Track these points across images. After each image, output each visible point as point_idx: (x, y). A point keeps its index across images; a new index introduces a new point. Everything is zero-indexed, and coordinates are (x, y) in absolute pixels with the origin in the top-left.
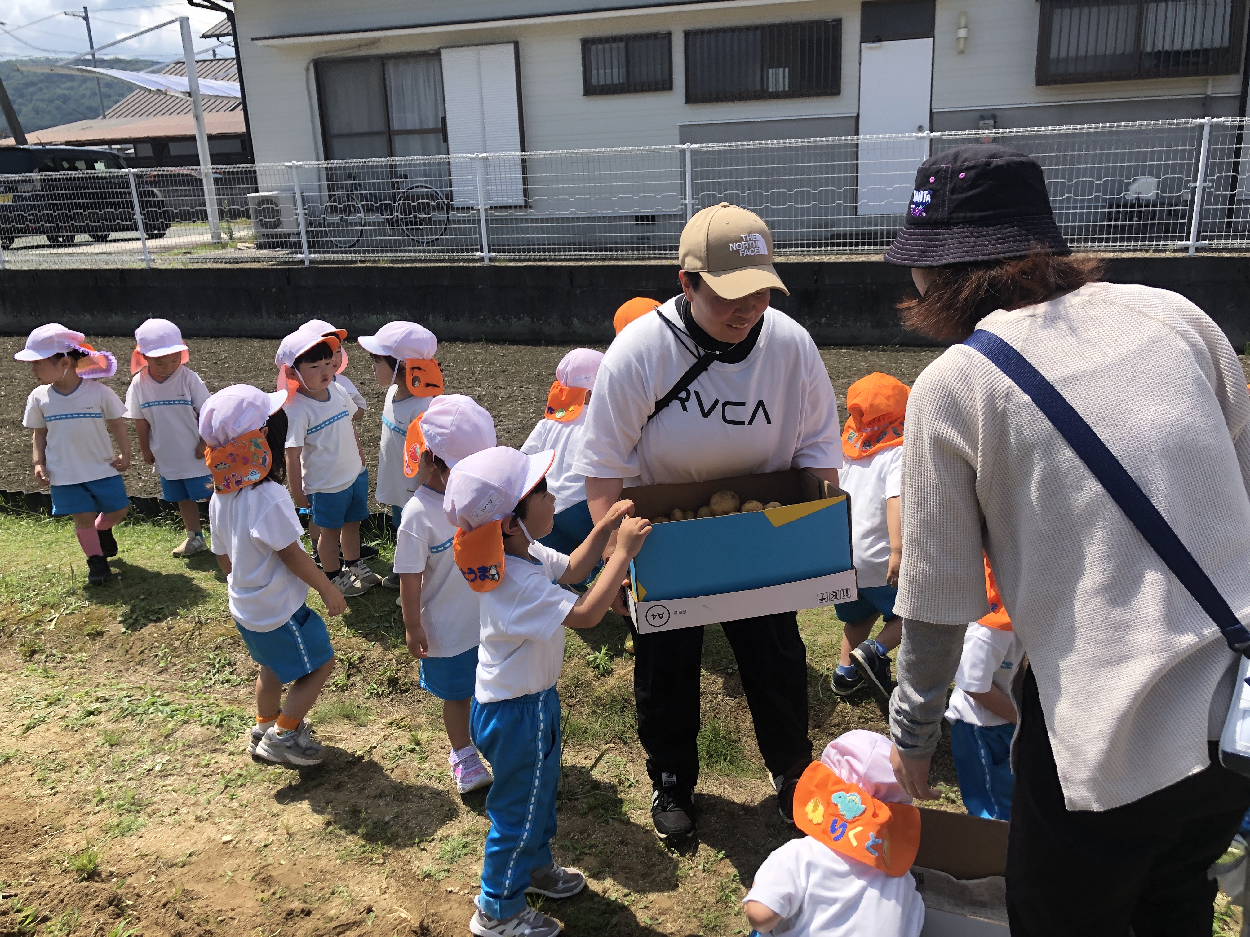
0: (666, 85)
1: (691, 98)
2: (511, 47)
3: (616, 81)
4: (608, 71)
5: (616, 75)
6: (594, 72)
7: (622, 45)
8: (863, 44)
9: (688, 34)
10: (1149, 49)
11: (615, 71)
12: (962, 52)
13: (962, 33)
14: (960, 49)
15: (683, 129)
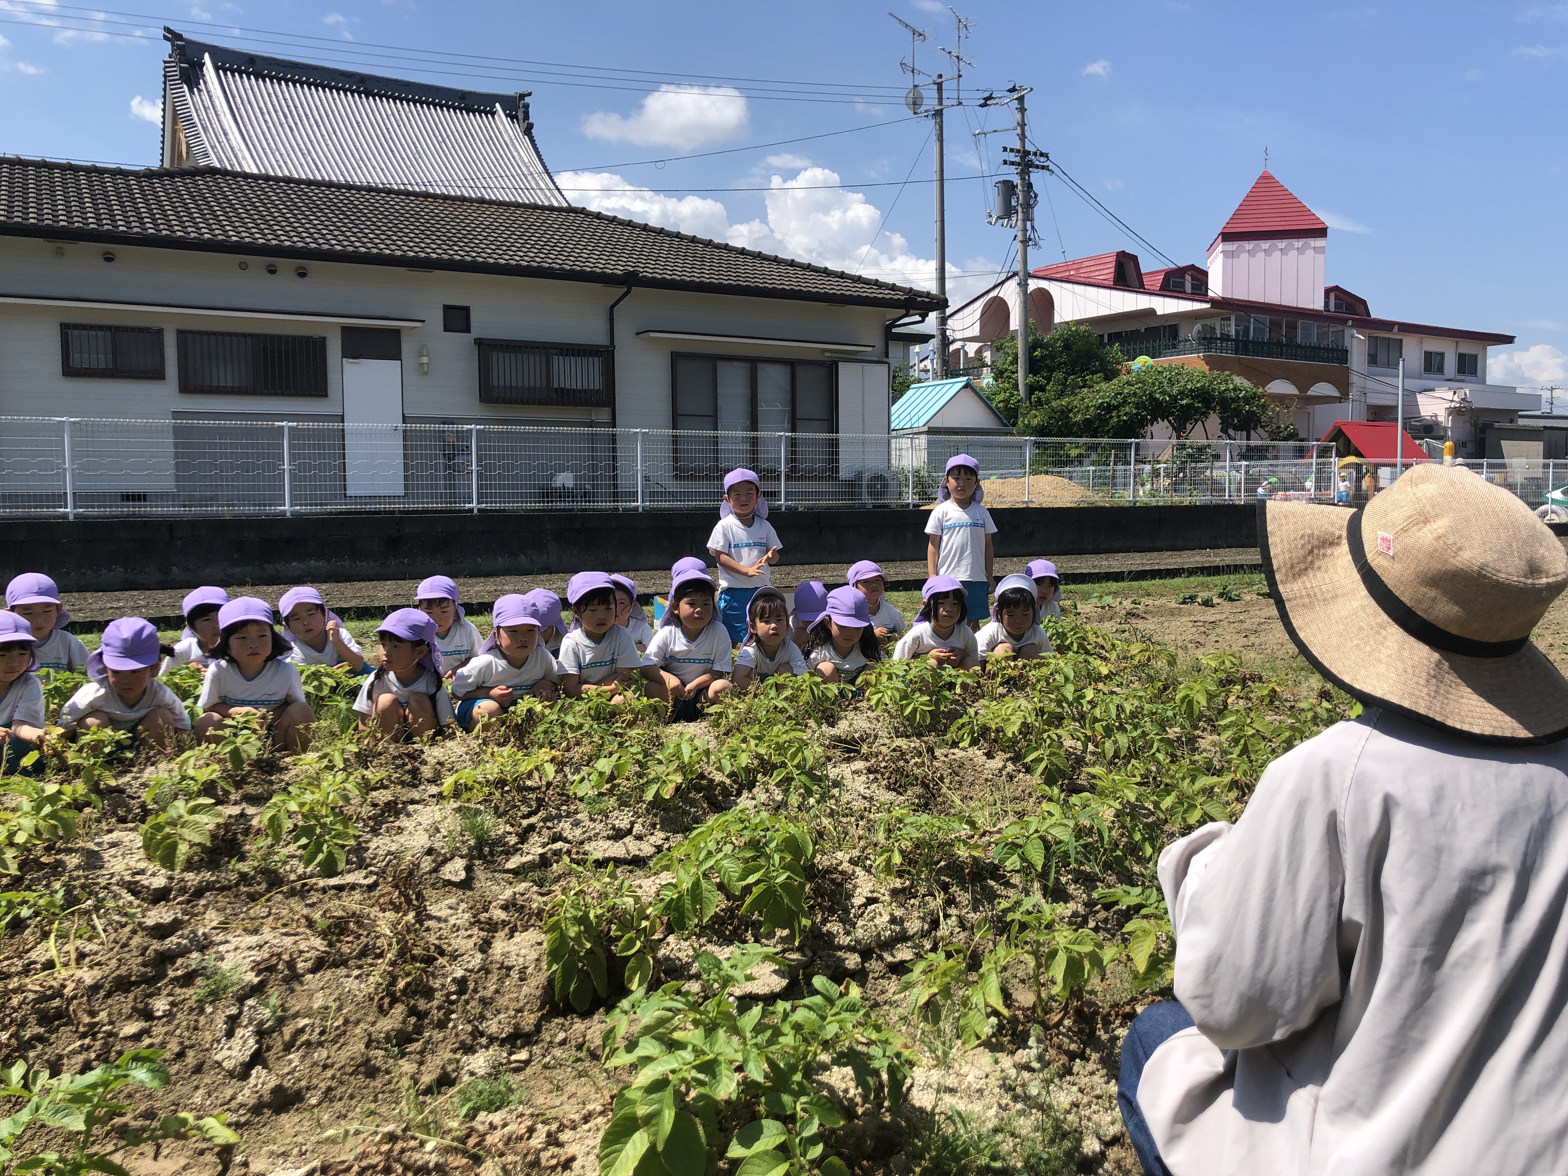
0: (158, 375)
1: (186, 388)
3: (102, 366)
5: (101, 361)
6: (77, 355)
7: (108, 334)
8: (345, 360)
9: (180, 333)
10: (556, 386)
11: (102, 357)
12: (426, 374)
13: (425, 360)
14: (424, 371)
15: (176, 415)
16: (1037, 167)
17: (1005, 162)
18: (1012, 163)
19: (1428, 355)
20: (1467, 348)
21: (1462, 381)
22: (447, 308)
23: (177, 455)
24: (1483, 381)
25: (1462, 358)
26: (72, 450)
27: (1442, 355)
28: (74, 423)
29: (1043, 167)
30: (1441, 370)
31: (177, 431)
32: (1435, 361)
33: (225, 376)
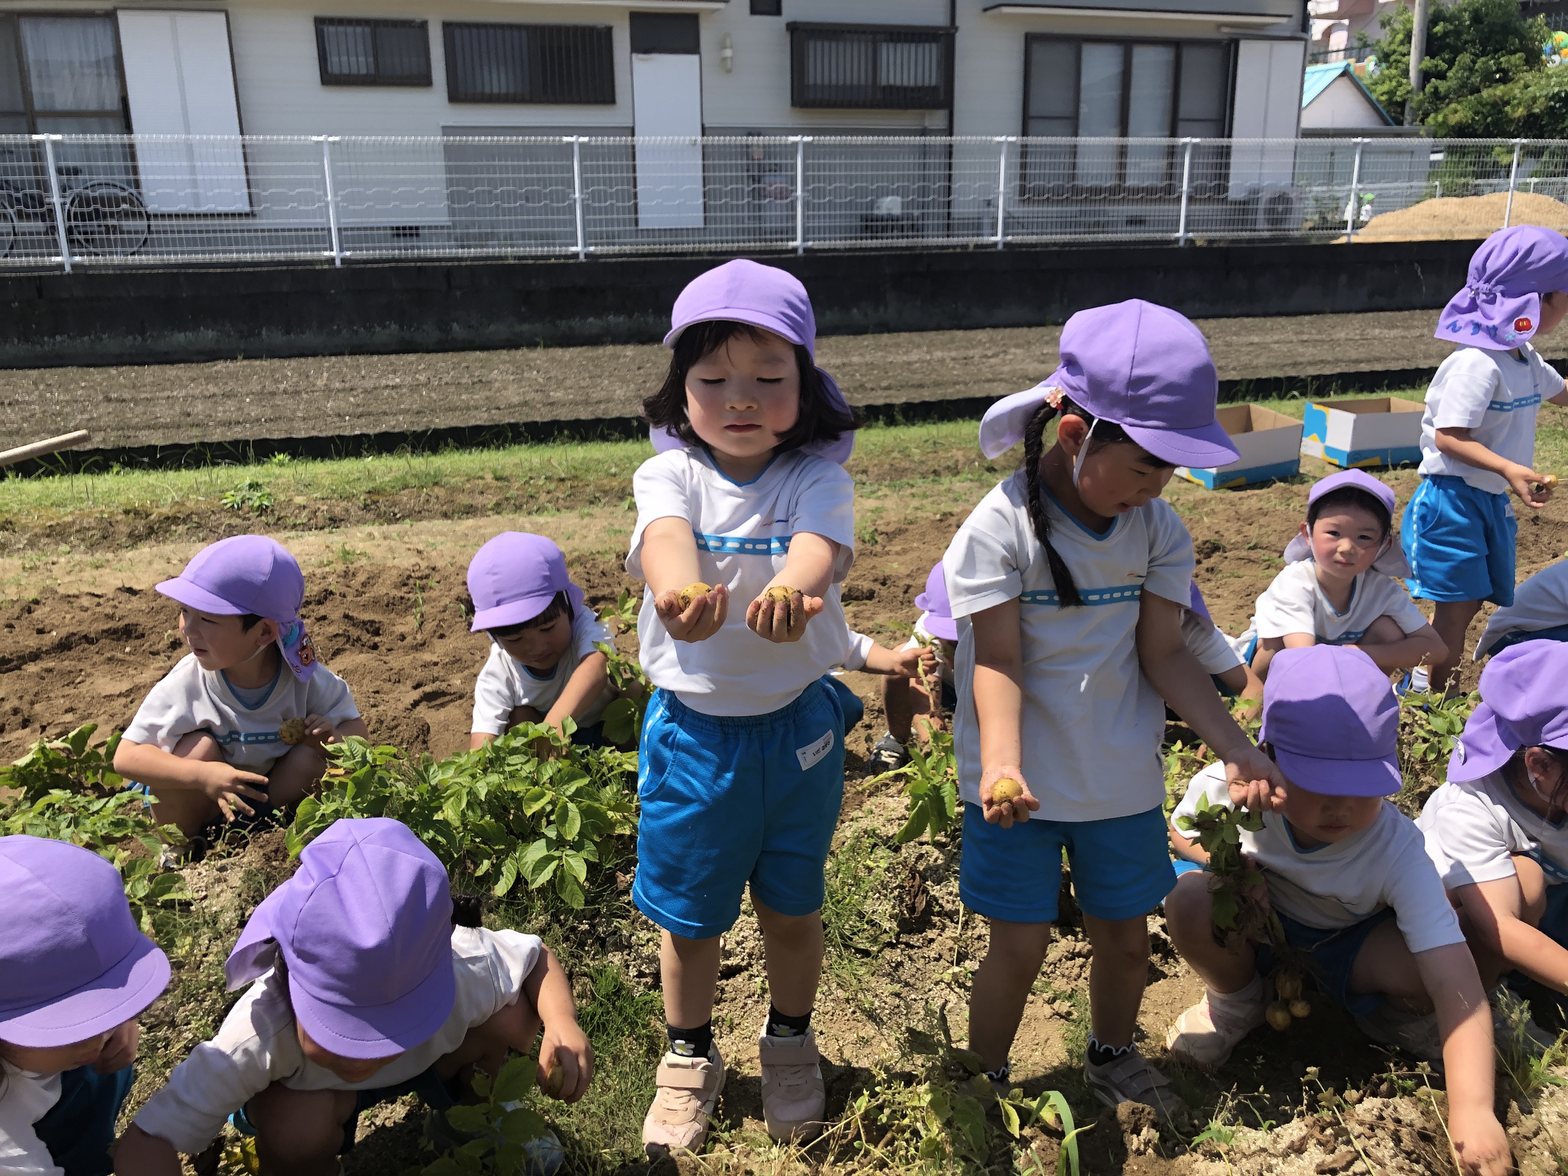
0: (424, 80)
1: (456, 96)
2: (222, 17)
3: (363, 71)
4: (353, 59)
5: (361, 64)
6: (335, 59)
7: (367, 30)
8: (634, 56)
9: (447, 26)
10: (884, 82)
11: (362, 59)
12: (729, 71)
13: (728, 53)
14: (726, 67)
15: (447, 130)
23: (450, 182)
26: (333, 176)
28: (334, 143)
31: (449, 151)
33: (497, 82)
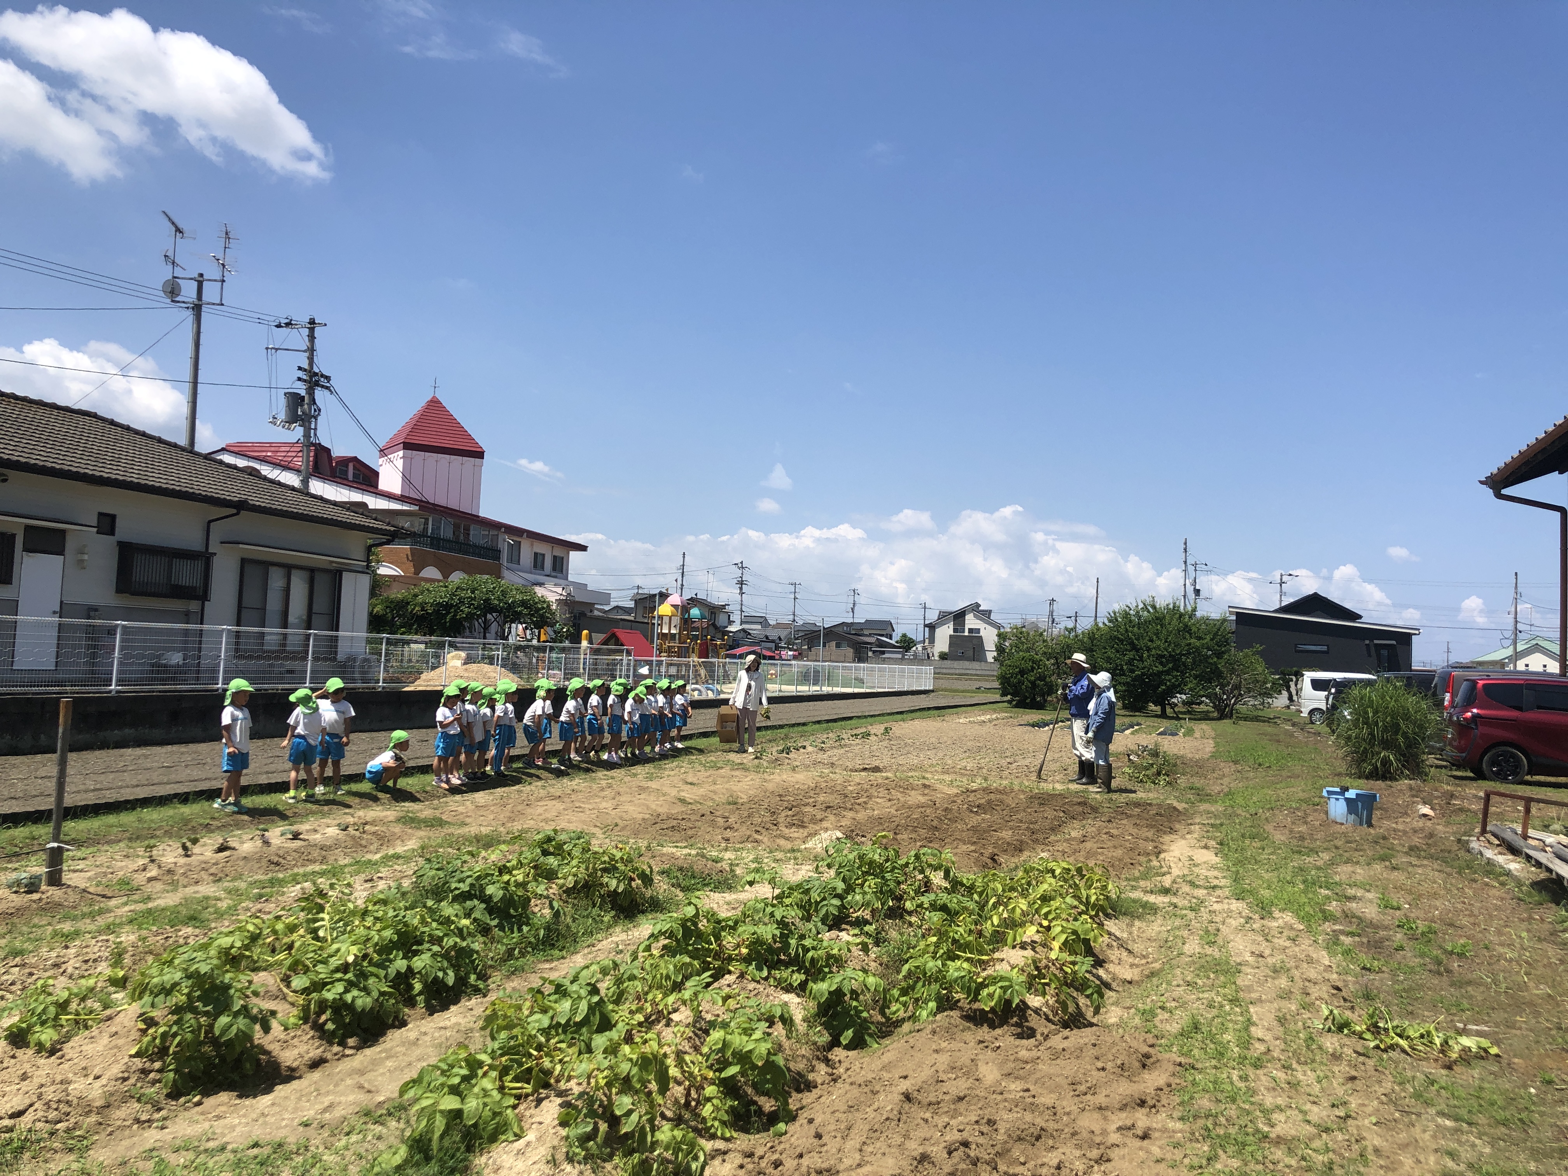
8: (26, 554)
10: (173, 582)
12: (84, 568)
13: (85, 557)
14: (79, 566)
16: (323, 387)
17: (299, 379)
18: (305, 381)
19: (536, 554)
20: (559, 551)
21: (555, 577)
22: (101, 514)
24: (567, 579)
25: (555, 558)
27: (544, 555)
29: (327, 388)
30: (543, 568)
32: (540, 558)
